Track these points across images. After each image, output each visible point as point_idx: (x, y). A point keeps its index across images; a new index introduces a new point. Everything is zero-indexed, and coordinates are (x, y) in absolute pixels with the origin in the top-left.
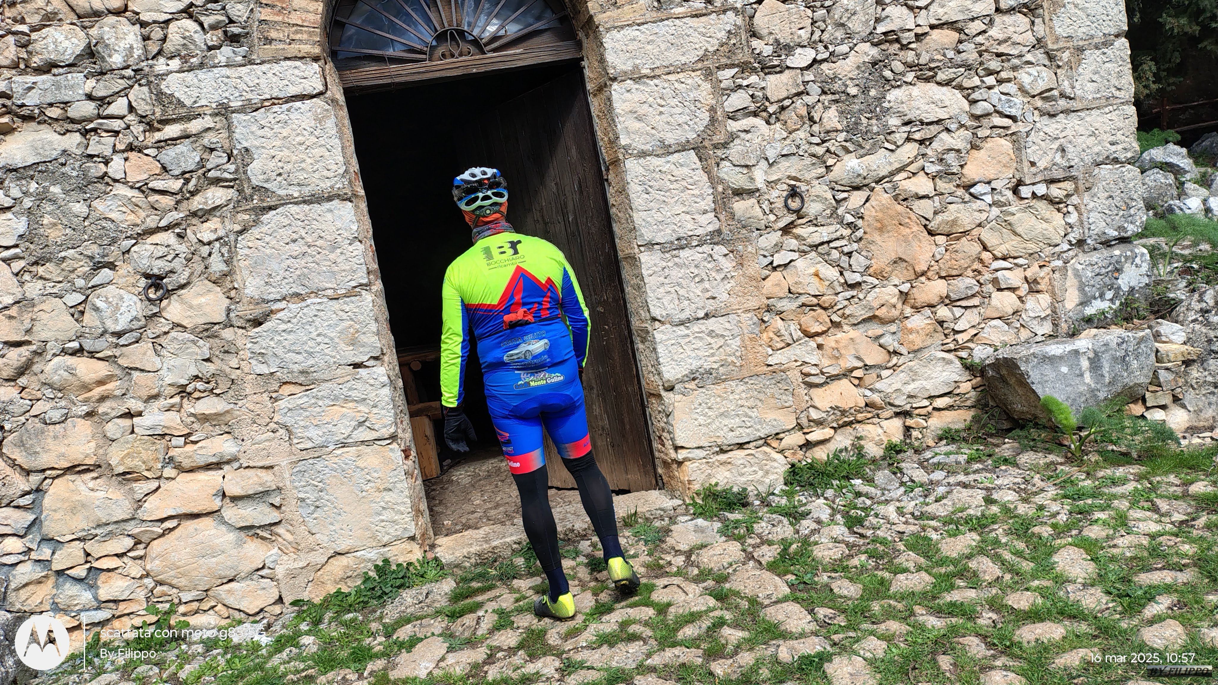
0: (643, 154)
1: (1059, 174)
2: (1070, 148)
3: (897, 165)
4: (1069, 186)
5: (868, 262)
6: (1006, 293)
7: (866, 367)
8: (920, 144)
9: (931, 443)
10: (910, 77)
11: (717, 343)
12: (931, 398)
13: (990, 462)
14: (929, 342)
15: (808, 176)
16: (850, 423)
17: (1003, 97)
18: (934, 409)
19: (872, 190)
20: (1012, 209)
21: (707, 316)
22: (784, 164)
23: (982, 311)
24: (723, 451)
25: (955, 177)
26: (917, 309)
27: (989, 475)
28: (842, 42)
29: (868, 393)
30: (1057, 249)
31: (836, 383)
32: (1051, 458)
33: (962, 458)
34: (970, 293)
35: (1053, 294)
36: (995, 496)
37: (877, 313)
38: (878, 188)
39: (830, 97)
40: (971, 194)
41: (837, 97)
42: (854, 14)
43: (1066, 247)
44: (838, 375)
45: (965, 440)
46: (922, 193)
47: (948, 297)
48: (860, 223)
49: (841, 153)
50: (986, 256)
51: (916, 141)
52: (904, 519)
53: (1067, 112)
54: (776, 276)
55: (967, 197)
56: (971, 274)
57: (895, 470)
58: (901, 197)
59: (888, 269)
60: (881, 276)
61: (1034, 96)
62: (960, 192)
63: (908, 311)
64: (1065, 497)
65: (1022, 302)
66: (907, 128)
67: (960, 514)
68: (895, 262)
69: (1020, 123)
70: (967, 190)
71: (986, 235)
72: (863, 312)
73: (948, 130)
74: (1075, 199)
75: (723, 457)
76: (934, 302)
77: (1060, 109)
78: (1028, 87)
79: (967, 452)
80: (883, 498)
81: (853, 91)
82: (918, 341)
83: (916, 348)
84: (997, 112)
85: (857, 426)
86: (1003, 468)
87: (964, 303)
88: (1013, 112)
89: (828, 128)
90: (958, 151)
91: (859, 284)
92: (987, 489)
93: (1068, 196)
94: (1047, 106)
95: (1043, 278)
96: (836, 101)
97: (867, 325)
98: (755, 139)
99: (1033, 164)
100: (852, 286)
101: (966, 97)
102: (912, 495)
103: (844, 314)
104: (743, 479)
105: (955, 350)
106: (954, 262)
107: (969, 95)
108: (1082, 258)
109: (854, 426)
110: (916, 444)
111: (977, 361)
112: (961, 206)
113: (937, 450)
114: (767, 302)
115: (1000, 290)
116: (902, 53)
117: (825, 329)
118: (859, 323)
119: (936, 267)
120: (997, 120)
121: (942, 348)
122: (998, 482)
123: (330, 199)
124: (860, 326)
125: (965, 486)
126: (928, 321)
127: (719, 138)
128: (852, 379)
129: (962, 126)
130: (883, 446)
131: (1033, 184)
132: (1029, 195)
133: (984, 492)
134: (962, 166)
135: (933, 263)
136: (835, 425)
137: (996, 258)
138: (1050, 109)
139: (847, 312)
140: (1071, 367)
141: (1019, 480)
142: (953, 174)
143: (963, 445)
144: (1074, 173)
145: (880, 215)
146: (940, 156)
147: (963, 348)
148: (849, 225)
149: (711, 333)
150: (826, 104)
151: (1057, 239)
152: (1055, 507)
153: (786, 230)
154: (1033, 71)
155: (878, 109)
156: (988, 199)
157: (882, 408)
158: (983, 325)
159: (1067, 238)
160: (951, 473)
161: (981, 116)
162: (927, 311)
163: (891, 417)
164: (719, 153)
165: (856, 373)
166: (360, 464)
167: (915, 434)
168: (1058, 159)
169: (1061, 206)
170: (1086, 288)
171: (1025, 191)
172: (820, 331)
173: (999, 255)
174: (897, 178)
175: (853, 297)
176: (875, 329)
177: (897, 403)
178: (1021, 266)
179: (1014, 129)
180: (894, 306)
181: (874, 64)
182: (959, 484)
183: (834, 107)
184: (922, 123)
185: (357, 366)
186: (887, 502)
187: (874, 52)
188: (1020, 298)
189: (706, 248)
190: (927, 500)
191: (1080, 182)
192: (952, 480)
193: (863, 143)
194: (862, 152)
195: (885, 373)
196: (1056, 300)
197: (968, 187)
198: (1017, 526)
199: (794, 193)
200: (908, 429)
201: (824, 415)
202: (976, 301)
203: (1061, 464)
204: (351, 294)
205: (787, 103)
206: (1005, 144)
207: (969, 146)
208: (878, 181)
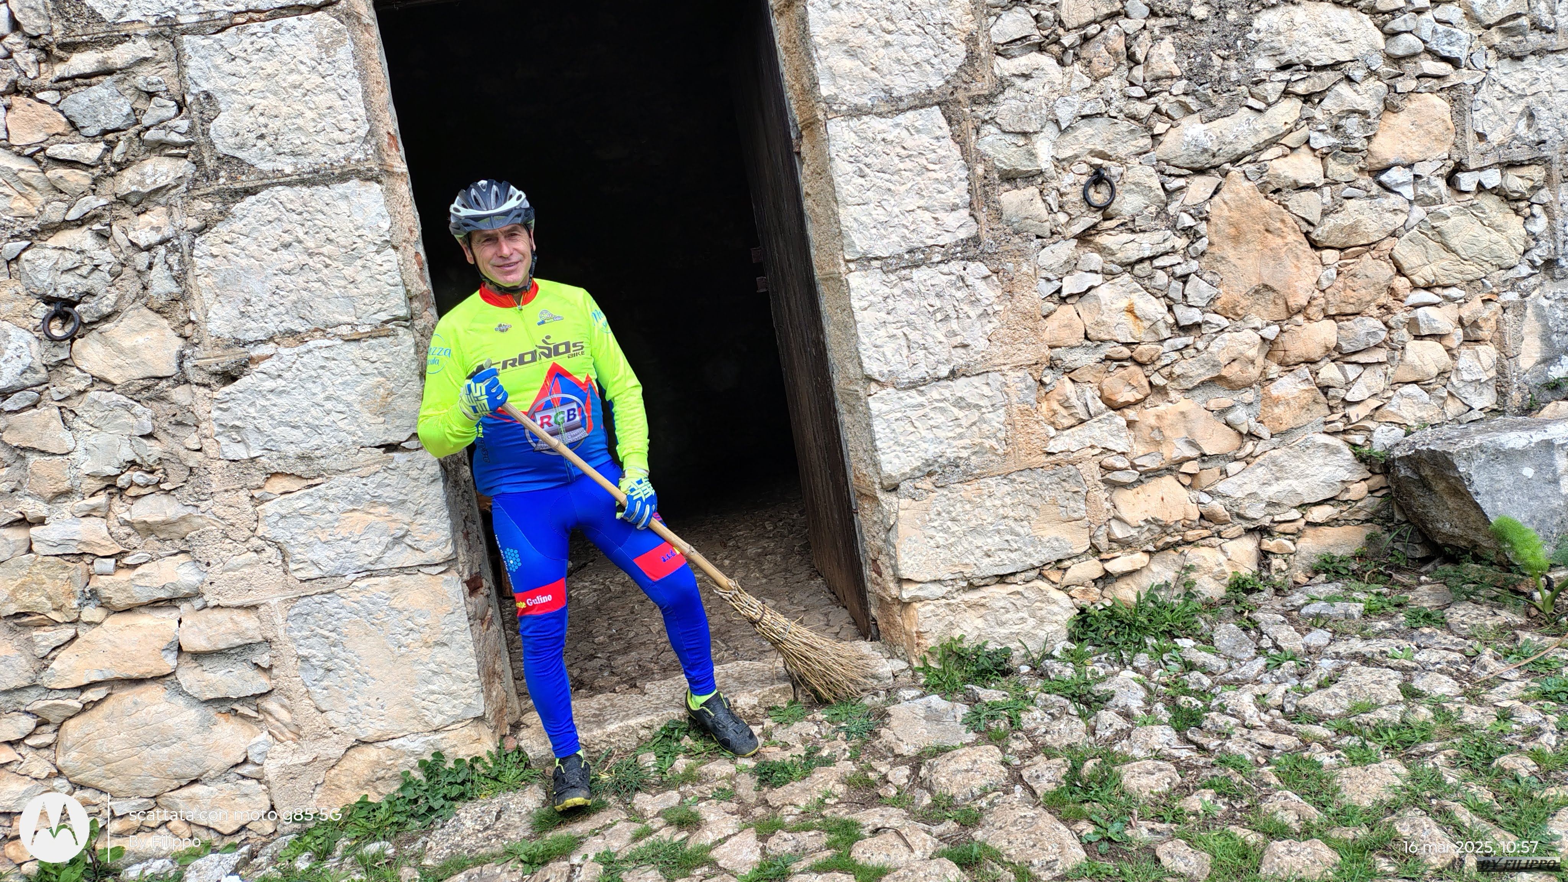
0: (857, 112)
1: (1522, 154)
2: (1542, 113)
3: (1266, 136)
4: (1537, 173)
5: (1214, 292)
6: (1429, 343)
7: (1203, 457)
8: (1305, 102)
9: (1302, 578)
11: (966, 417)
12: (1304, 506)
13: (1401, 618)
14: (1304, 418)
15: (1122, 151)
16: (1174, 546)
17: (1440, 28)
18: (1308, 523)
19: (1225, 174)
20: (1445, 209)
21: (953, 375)
22: (1085, 130)
23: (1390, 370)
24: (972, 587)
25: (1358, 156)
26: (1288, 366)
27: (1404, 644)
29: (1205, 498)
30: (1511, 274)
31: (1154, 482)
32: (1505, 616)
33: (1356, 609)
34: (1372, 342)
35: (1501, 346)
36: (1419, 684)
37: (1224, 372)
38: (1235, 171)
39: (1164, 21)
40: (1380, 184)
41: (1174, 21)
43: (1525, 270)
44: (1158, 470)
45: (1357, 576)
46: (1304, 181)
47: (1338, 348)
48: (1203, 227)
49: (1176, 113)
50: (1401, 283)
51: (1297, 95)
52: (1268, 718)
53: (1540, 52)
54: (1066, 312)
55: (1375, 189)
56: (1375, 312)
57: (1246, 623)
58: (1271, 188)
59: (1244, 303)
60: (1233, 313)
61: (1488, 27)
62: (1365, 180)
63: (1274, 369)
64: (1545, 695)
65: (1453, 356)
66: (1285, 75)
67: (1365, 717)
68: (1257, 292)
69: (1464, 70)
70: (1374, 177)
71: (1403, 250)
72: (1202, 371)
73: (1349, 79)
74: (1545, 195)
75: (973, 596)
76: (1314, 356)
77: (1530, 47)
78: (1480, 12)
79: (1362, 597)
80: (1230, 676)
81: (1200, 12)
82: (1286, 416)
83: (1284, 428)
84: (1428, 51)
85: (1186, 549)
86: (1426, 630)
87: (1362, 358)
88: (1455, 51)
89: (1159, 72)
90: (1365, 114)
91: (1198, 325)
92: (1404, 670)
93: (1535, 189)
94: (1509, 43)
95: (1487, 320)
96: (1174, 29)
97: (1208, 392)
98: (1038, 88)
99: (1482, 137)
100: (1186, 329)
101: (1381, 27)
102: (1278, 673)
103: (1171, 373)
104: (1004, 631)
105: (1345, 432)
106: (1348, 291)
107: (1385, 23)
108: (1551, 288)
109: (1180, 549)
110: (1278, 578)
111: (1378, 448)
112: (1365, 203)
113: (1312, 591)
114: (1049, 353)
115: (1419, 337)
117: (1140, 397)
118: (1195, 388)
119: (1322, 301)
120: (1430, 66)
121: (1325, 428)
122: (1422, 656)
123: (343, 178)
124: (1196, 393)
125: (1366, 660)
126: (1305, 386)
127: (981, 87)
128: (1181, 477)
129: (1372, 73)
130: (1226, 582)
131: (1481, 169)
132: (1473, 187)
133: (1398, 674)
134: (1369, 138)
135: (1317, 293)
136: (1151, 548)
137: (1415, 287)
138: (1514, 48)
139: (1177, 370)
140: (1539, 469)
141: (1457, 656)
142: (1355, 150)
143: (1354, 584)
144: (1546, 152)
145: (1236, 215)
146: (1335, 121)
147: (1357, 430)
148: (1186, 231)
149: (960, 403)
150: (1157, 32)
151: (1512, 258)
152: (1530, 715)
153: (1084, 238)
155: (1239, 43)
156: (1408, 192)
157: (1225, 522)
158: (1390, 394)
159: (1529, 256)
160: (1338, 634)
161: (1403, 58)
162: (1304, 371)
163: (1240, 536)
164: (981, 111)
165: (1188, 467)
166: (397, 603)
167: (1276, 562)
168: (1522, 128)
169: (1523, 204)
170: (1554, 337)
171: (1467, 181)
172: (1132, 400)
173: (1421, 282)
174: (1266, 155)
175: (1187, 346)
176: (1222, 398)
177: (1250, 514)
178: (1453, 300)
179: (1454, 78)
180: (1252, 362)
182: (1354, 656)
183: (1168, 38)
184: (1309, 67)
185: (390, 447)
186: (1238, 683)
188: (1449, 350)
189: (955, 266)
190: (1306, 684)
191: (1556, 168)
192: (1342, 647)
193: (1213, 98)
194: (1211, 112)
195: (1233, 467)
196: (1506, 355)
197: (1376, 173)
198: (1470, 752)
199: (1098, 178)
200: (1264, 555)
201: (1134, 532)
202: (1381, 355)
203: (1522, 627)
204: (380, 331)
205: (1093, 30)
206: (1439, 105)
207: (1381, 107)
208: (1235, 161)
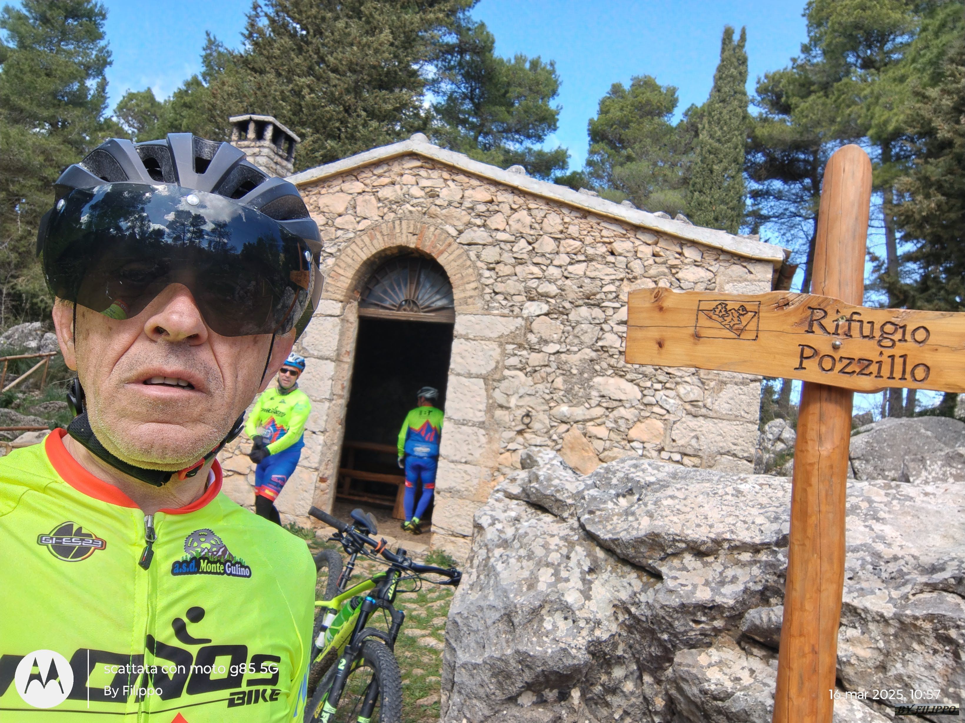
0: (458, 374)
1: (691, 452)
2: (702, 438)
3: (588, 417)
4: (696, 460)
8: (606, 410)
10: (610, 372)
11: (467, 477)
15: (538, 408)
17: (664, 397)
19: (572, 426)
21: (466, 463)
22: (527, 398)
24: (453, 535)
25: (623, 434)
28: (576, 345)
38: (575, 426)
39: (561, 372)
40: (630, 446)
41: (564, 372)
42: (586, 332)
46: (600, 436)
48: (560, 441)
49: (559, 401)
51: (604, 407)
53: (705, 417)
54: (508, 454)
55: (627, 447)
58: (587, 435)
61: (686, 402)
62: (624, 443)
66: (599, 399)
69: (672, 415)
70: (628, 443)
73: (624, 407)
75: (453, 538)
77: (701, 413)
78: (682, 396)
81: (574, 371)
84: (658, 404)
88: (667, 407)
90: (627, 420)
94: (693, 410)
96: (563, 374)
98: (516, 382)
99: (674, 441)
101: (642, 391)
104: (458, 554)
112: (622, 451)
114: (497, 465)
116: (609, 359)
127: (497, 377)
129: (633, 406)
131: (671, 452)
132: (667, 458)
134: (628, 429)
138: (694, 412)
142: (622, 431)
144: (700, 454)
145: (573, 441)
146: (616, 419)
148: (554, 441)
149: (465, 472)
150: (558, 374)
153: (520, 432)
154: (688, 388)
155: (586, 384)
156: (640, 452)
161: (648, 404)
164: (495, 384)
168: (693, 442)
171: (665, 455)
174: (588, 424)
179: (666, 417)
181: (591, 361)
183: (561, 377)
184: (610, 398)
185: (314, 433)
187: (594, 355)
189: (475, 429)
191: (704, 461)
193: (573, 400)
194: (571, 404)
197: (629, 441)
199: (528, 415)
205: (537, 368)
206: (659, 424)
207: (635, 419)
208: (576, 422)
